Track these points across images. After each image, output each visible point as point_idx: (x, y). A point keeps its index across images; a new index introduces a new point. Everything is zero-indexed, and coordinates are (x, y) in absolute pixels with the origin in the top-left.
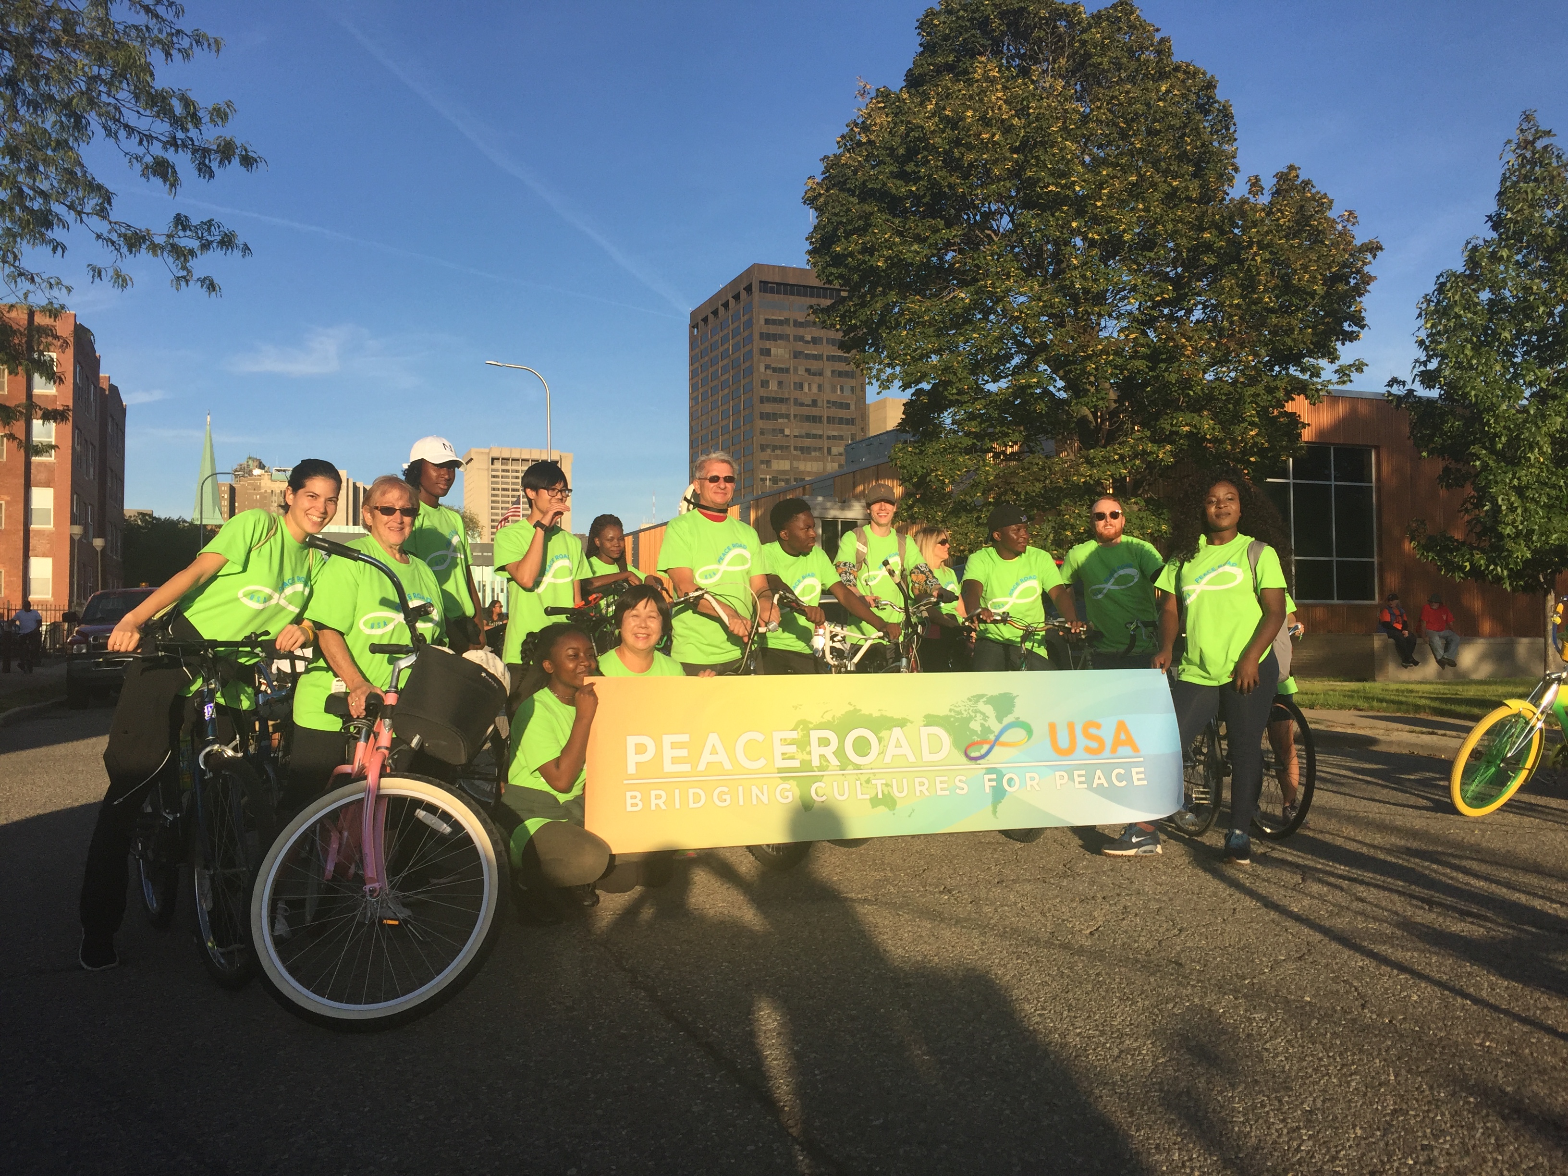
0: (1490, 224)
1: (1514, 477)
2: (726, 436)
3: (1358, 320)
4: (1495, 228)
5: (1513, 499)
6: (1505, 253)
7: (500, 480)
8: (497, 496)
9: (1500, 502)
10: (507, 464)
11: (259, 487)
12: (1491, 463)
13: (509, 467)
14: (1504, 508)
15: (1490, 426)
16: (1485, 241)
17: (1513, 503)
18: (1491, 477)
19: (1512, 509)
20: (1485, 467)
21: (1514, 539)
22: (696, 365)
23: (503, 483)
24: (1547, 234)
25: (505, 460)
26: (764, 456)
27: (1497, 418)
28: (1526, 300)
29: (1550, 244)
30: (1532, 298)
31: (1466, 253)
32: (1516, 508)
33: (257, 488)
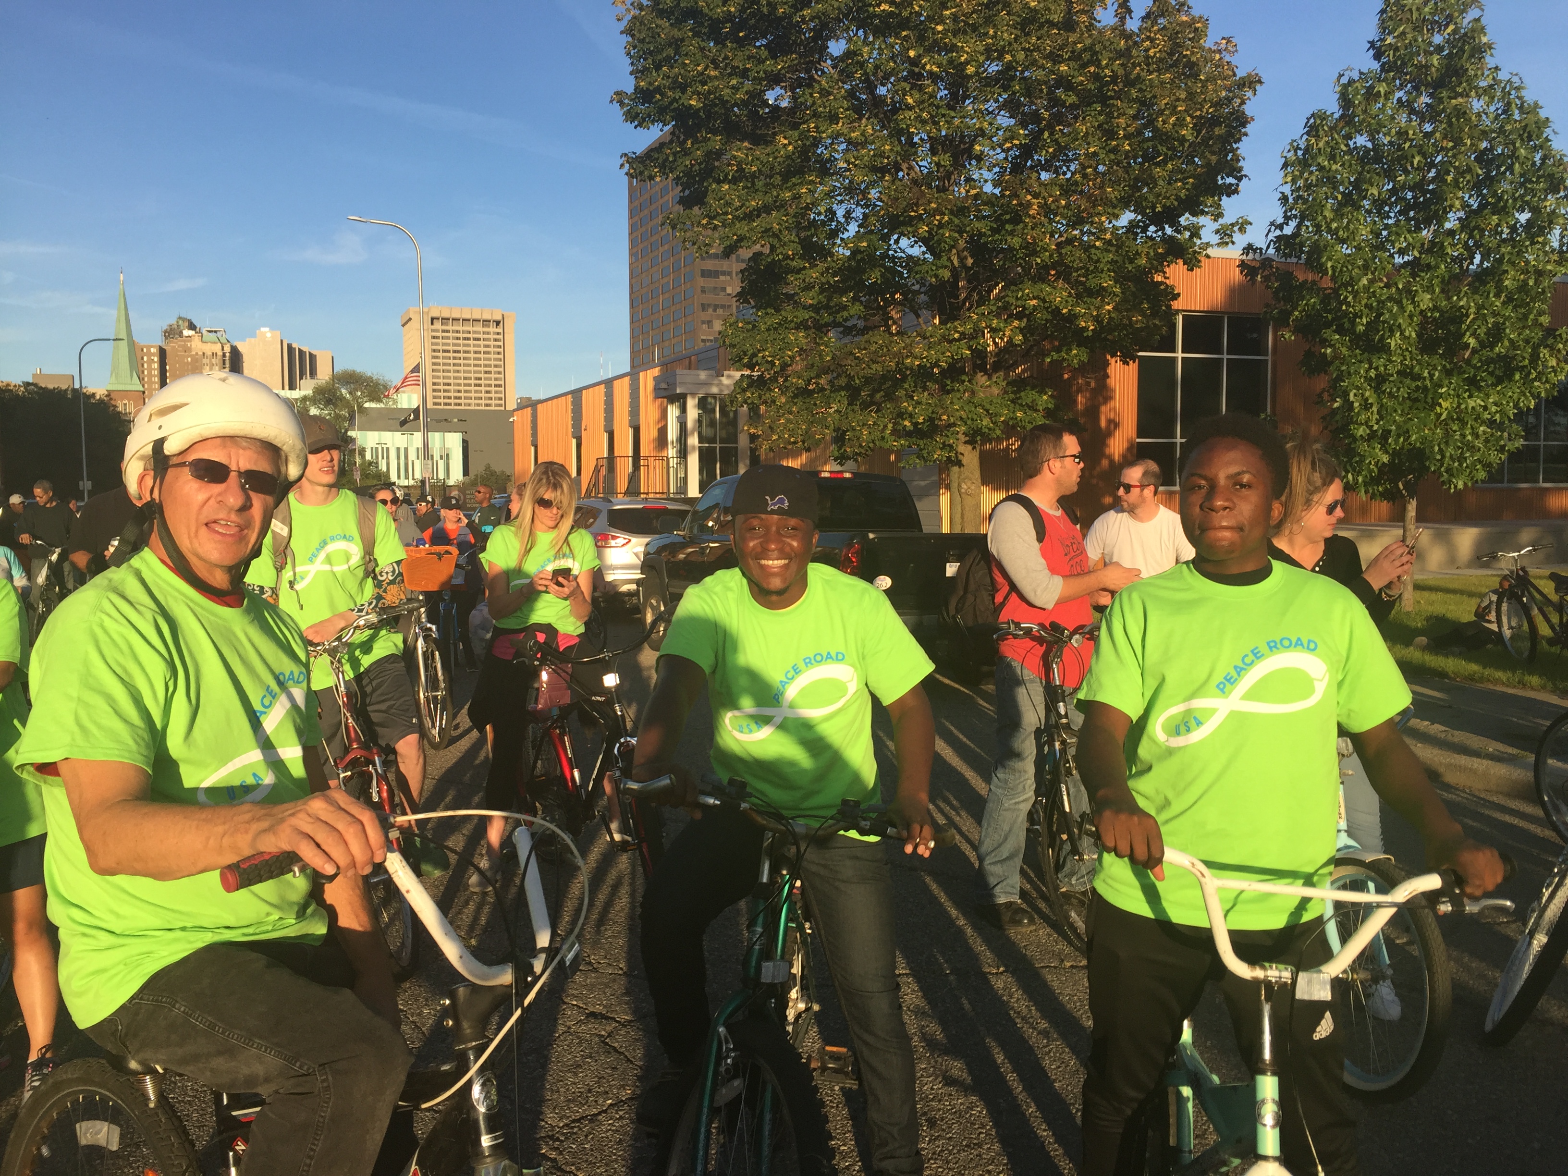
0: (1371, 52)
1: (1370, 368)
2: (667, 295)
3: (1236, 172)
4: (1377, 57)
5: (1367, 394)
6: (1382, 88)
7: (440, 341)
8: (437, 357)
9: (1352, 398)
10: (447, 324)
11: (190, 349)
12: (1344, 350)
13: (450, 328)
14: (1356, 405)
15: (1348, 305)
16: (1361, 73)
17: (1367, 399)
18: (1344, 368)
19: (1366, 406)
20: (1336, 356)
21: (1368, 440)
22: (636, 218)
23: (444, 344)
24: (1432, 65)
25: (445, 320)
26: (705, 316)
27: (1356, 294)
28: (1400, 148)
29: (1435, 75)
30: (1407, 145)
31: (1338, 89)
32: (1371, 404)
33: (187, 350)
